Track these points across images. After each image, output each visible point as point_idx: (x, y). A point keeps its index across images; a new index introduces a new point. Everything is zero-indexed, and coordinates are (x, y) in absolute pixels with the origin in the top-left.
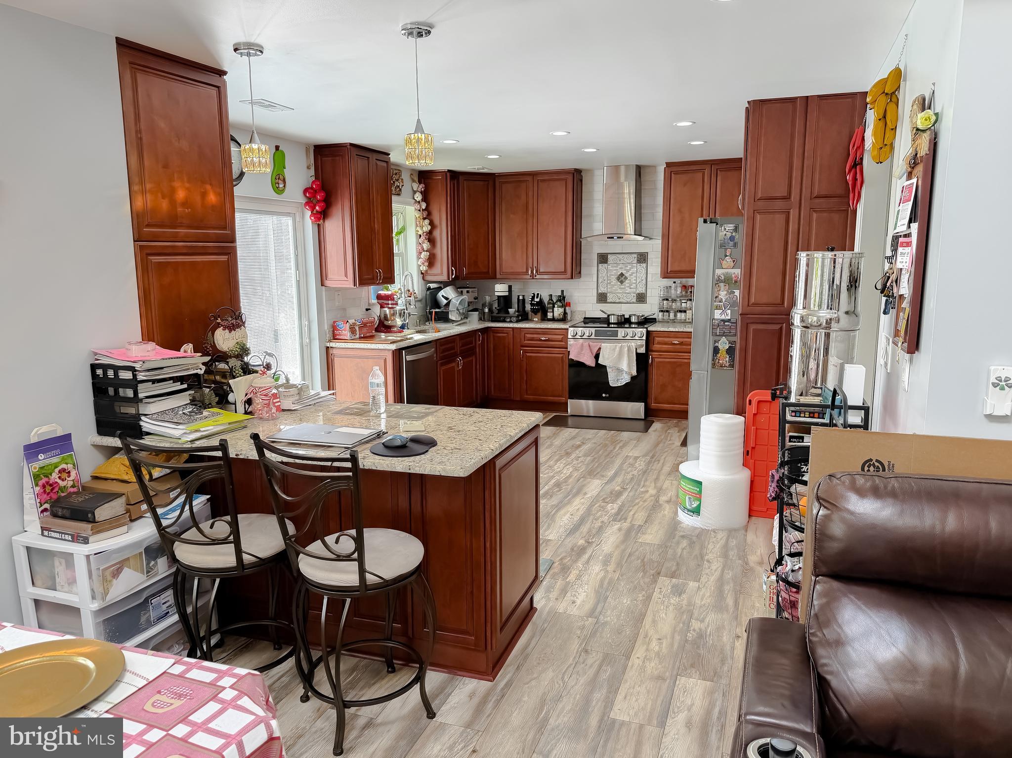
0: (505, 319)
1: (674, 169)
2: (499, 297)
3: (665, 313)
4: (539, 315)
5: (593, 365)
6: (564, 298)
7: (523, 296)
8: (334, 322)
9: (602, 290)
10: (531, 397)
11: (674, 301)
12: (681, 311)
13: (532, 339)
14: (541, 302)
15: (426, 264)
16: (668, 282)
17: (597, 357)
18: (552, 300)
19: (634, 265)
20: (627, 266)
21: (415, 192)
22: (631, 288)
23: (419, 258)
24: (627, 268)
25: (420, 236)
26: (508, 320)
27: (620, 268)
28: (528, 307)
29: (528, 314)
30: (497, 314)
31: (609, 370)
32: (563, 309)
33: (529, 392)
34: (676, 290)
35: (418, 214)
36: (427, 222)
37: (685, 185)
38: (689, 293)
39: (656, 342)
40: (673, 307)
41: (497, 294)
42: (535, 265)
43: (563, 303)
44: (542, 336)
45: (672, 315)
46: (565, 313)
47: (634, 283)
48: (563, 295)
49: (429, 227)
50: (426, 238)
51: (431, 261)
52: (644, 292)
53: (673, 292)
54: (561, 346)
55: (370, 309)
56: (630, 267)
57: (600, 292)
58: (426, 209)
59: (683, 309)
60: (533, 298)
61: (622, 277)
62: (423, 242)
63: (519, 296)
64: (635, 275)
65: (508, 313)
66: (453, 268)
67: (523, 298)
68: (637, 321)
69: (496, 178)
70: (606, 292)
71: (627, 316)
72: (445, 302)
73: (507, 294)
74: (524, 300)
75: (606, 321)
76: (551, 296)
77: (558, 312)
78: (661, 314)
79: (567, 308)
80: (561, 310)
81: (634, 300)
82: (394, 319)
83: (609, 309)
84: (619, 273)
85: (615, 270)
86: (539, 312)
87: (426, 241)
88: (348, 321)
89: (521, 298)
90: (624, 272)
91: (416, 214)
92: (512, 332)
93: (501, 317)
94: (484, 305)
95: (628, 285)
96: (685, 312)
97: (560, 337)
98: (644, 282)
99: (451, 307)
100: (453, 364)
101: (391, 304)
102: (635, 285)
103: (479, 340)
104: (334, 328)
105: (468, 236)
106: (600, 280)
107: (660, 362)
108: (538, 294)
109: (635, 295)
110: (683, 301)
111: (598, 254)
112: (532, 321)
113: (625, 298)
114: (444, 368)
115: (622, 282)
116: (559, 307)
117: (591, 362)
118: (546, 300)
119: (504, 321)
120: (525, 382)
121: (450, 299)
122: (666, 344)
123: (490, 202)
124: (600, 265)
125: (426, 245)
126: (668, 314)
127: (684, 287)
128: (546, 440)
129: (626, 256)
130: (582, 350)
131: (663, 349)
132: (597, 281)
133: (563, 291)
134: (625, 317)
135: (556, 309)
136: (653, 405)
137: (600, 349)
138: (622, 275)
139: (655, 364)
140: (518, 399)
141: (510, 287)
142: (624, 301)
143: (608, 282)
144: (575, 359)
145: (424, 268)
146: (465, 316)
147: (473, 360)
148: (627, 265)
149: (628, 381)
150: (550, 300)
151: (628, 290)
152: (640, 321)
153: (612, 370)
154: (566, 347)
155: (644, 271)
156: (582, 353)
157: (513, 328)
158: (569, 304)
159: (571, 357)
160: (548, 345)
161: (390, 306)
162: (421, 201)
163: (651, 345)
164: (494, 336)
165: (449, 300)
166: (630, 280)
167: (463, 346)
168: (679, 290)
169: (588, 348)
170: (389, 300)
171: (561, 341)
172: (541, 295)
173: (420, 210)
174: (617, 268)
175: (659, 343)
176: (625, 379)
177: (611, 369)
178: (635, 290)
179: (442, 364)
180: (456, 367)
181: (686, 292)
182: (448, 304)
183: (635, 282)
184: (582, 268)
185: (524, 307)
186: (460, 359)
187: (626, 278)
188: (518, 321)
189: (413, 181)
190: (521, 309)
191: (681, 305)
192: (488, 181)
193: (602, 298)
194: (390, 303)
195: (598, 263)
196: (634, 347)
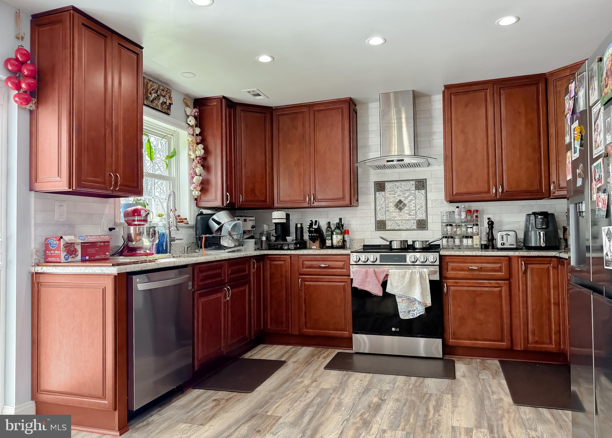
0: (282, 246)
1: (454, 90)
2: (276, 224)
3: (450, 239)
4: (318, 243)
5: (380, 294)
6: (342, 226)
7: (301, 224)
8: (46, 239)
9: (380, 218)
10: (310, 331)
11: (458, 226)
12: (467, 237)
13: (311, 267)
14: (319, 230)
15: (199, 188)
16: (452, 207)
17: (384, 284)
18: (330, 227)
19: (412, 192)
20: (405, 194)
21: (188, 116)
22: (410, 215)
23: (191, 183)
24: (405, 195)
25: (194, 160)
26: (286, 248)
27: (398, 196)
28: (306, 236)
29: (306, 242)
30: (274, 241)
31: (398, 300)
32: (342, 236)
33: (308, 325)
34: (460, 215)
35: (190, 138)
36: (201, 146)
37: (466, 106)
38: (474, 217)
39: (450, 268)
40: (458, 233)
41: (274, 221)
42: (312, 192)
43: (342, 230)
44: (321, 262)
45: (457, 241)
46: (344, 241)
47: (414, 210)
48: (341, 222)
49: (203, 151)
50: (198, 162)
51: (204, 187)
52: (424, 218)
53: (457, 217)
54: (342, 274)
55: (114, 229)
56: (409, 193)
57: (378, 219)
58: (200, 134)
59: (470, 235)
60: (311, 225)
61: (400, 204)
62: (196, 167)
63: (296, 225)
64: (414, 202)
65: (286, 240)
66: (228, 194)
67: (301, 226)
68: (421, 247)
69: (274, 112)
70: (384, 219)
71: (410, 243)
72: (217, 226)
73: (284, 221)
74: (302, 228)
75: (389, 248)
76: (329, 223)
77: (337, 239)
78: (445, 240)
79: (346, 236)
80: (340, 237)
81: (415, 227)
82: (140, 240)
83: (389, 236)
84: (397, 201)
85: (393, 197)
86: (317, 240)
87: (199, 165)
88: (61, 237)
89: (299, 226)
90: (402, 199)
91: (189, 138)
92: (289, 260)
93: (278, 244)
94: (261, 234)
95: (407, 212)
96: (471, 237)
97: (341, 264)
98: (424, 208)
99: (224, 232)
100: (219, 295)
101: (138, 221)
102: (415, 212)
103: (254, 268)
104: (47, 246)
105: (245, 164)
106: (378, 208)
107: (456, 291)
108: (316, 221)
109: (415, 222)
110: (468, 226)
111: (375, 182)
112: (310, 249)
113: (405, 225)
114: (203, 300)
115: (400, 209)
116: (337, 234)
117: (377, 291)
118: (324, 227)
119: (282, 249)
120: (303, 314)
121: (222, 223)
122: (462, 270)
123: (268, 133)
124: (377, 193)
125: (199, 170)
126: (452, 240)
127: (469, 212)
128: (331, 394)
129: (403, 183)
130: (367, 277)
131: (460, 276)
132: (375, 208)
133: (341, 219)
134: (409, 244)
135: (334, 236)
136: (451, 341)
137: (387, 275)
138: (400, 202)
139: (451, 293)
140: (297, 333)
141: (288, 216)
142: (404, 228)
143: (387, 209)
144: (360, 287)
145: (197, 193)
146: (241, 244)
147: (245, 289)
148: (405, 192)
149: (422, 313)
150: (328, 227)
151: (408, 217)
152: (424, 246)
153: (403, 300)
154: (348, 274)
155: (423, 198)
156: (367, 280)
157: (291, 255)
158: (347, 232)
159: (355, 285)
160: (327, 272)
161: (136, 223)
162: (194, 126)
163: (444, 271)
164: (270, 264)
165: (221, 225)
166: (409, 207)
167: (232, 273)
168: (463, 215)
169: (373, 275)
170: (135, 216)
171: (342, 268)
172: (319, 222)
173: (193, 135)
174: (395, 196)
175: (454, 269)
176: (418, 311)
177: (401, 299)
178: (415, 217)
179: (201, 295)
180: (222, 298)
181: (472, 217)
182: (220, 229)
183: (414, 208)
184: (359, 196)
185: (302, 236)
186: (228, 289)
187: (405, 205)
188: (296, 249)
189: (187, 106)
190: (299, 238)
191: (467, 230)
192: (266, 113)
193: (381, 225)
194: (136, 219)
195: (375, 191)
196: (427, 274)
